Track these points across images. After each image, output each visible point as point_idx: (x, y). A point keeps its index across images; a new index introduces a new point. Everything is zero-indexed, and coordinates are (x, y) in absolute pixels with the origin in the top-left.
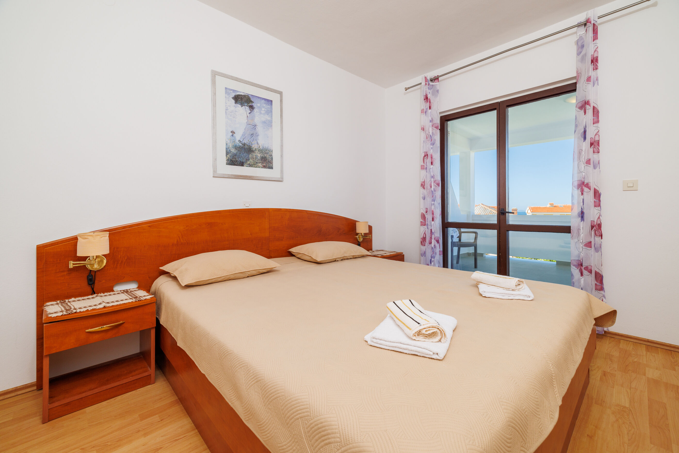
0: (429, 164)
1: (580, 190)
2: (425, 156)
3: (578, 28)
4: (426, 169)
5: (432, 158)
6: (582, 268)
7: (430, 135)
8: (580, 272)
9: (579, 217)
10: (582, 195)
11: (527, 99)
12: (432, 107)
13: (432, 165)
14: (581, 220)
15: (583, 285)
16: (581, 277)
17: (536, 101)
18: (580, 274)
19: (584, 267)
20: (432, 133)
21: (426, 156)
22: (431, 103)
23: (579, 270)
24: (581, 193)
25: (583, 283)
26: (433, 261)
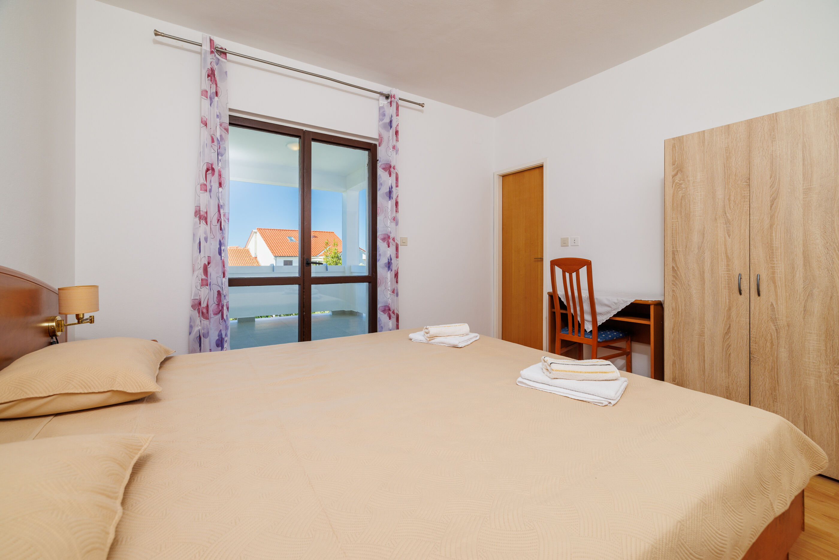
0: (215, 185)
1: (386, 243)
2: (208, 170)
3: (380, 96)
4: (210, 191)
5: (220, 175)
6: (390, 312)
7: (217, 139)
8: (388, 316)
9: (386, 267)
10: (388, 247)
11: (332, 140)
12: (219, 94)
13: (221, 187)
14: (388, 270)
15: (391, 327)
16: (390, 321)
17: (338, 145)
18: (389, 318)
19: (392, 311)
20: (220, 135)
21: (210, 172)
22: (218, 87)
23: (388, 315)
24: (387, 246)
25: (391, 326)
26: (226, 341)
